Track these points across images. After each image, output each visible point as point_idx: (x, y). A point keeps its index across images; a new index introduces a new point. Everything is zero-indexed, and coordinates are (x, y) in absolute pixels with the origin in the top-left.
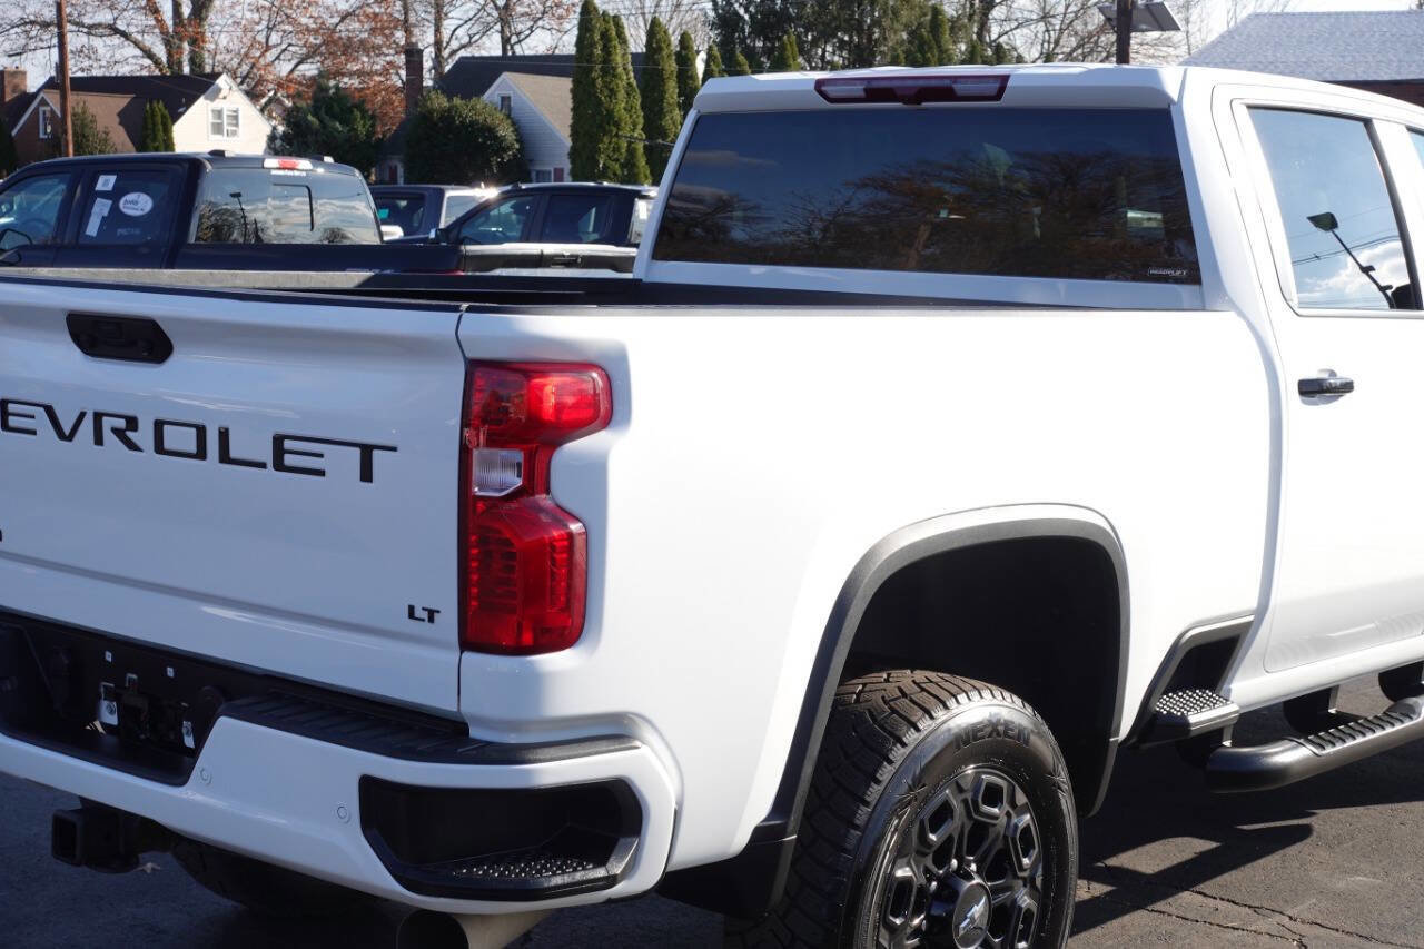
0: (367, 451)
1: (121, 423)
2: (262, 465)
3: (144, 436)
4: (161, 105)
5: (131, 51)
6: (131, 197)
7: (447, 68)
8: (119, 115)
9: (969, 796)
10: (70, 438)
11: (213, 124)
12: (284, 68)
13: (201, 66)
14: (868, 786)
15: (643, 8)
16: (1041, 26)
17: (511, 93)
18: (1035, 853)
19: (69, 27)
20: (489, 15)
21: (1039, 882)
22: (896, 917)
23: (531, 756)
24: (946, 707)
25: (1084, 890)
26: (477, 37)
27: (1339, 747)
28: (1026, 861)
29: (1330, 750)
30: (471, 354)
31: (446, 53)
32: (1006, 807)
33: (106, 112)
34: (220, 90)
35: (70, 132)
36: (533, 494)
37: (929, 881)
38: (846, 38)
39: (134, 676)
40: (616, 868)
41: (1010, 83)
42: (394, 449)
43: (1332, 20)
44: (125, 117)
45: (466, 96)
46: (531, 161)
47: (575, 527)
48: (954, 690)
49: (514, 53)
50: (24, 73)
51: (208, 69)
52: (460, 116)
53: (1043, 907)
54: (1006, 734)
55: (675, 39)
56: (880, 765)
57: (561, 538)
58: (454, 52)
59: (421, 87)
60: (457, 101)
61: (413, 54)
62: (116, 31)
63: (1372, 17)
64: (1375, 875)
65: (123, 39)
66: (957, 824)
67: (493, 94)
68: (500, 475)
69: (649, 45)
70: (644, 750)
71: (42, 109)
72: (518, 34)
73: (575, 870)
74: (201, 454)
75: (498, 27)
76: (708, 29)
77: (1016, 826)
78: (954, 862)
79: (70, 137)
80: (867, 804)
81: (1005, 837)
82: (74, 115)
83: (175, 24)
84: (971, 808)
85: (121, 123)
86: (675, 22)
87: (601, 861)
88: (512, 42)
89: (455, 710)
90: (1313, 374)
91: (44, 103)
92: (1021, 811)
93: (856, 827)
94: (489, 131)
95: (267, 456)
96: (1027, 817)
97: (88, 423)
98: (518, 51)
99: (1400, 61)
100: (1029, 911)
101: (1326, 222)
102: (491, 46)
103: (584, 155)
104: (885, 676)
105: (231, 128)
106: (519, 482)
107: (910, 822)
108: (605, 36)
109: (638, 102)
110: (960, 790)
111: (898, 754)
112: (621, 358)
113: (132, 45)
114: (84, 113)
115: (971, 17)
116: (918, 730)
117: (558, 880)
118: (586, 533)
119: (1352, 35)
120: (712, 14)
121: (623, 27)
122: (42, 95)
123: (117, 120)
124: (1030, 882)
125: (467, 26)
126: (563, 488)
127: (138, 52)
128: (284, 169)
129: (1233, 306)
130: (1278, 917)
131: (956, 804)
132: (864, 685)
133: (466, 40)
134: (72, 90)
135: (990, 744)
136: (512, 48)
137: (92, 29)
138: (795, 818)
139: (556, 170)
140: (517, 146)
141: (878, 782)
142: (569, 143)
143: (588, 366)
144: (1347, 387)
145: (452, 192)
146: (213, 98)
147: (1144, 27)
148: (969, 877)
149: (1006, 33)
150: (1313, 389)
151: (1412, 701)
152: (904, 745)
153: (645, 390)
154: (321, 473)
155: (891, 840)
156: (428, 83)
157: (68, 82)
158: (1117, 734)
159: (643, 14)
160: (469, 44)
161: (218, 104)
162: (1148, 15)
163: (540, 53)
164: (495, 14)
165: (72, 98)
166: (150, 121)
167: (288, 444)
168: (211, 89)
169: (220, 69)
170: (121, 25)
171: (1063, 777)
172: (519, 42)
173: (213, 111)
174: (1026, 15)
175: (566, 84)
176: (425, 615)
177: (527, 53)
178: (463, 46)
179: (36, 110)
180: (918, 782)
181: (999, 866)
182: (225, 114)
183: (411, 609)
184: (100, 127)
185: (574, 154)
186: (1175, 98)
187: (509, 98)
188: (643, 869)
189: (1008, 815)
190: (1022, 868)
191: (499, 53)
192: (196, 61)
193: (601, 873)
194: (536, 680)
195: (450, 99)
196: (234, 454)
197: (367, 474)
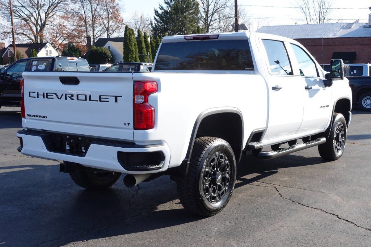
0: (116, 97)
1: (70, 95)
2: (97, 101)
3: (75, 97)
4: (34, 50)
5: (27, 38)
6: (40, 66)
7: (96, 41)
8: (26, 52)
9: (218, 157)
10: (60, 99)
11: (46, 53)
12: (60, 41)
13: (42, 41)
14: (201, 154)
15: (137, 27)
16: (219, 30)
17: (110, 46)
18: (229, 168)
19: (15, 34)
20: (104, 29)
21: (230, 173)
22: (206, 177)
23: (147, 147)
24: (213, 142)
25: (237, 182)
26: (102, 34)
27: (281, 152)
28: (228, 169)
29: (279, 153)
30: (135, 80)
31: (95, 38)
32: (224, 160)
33: (23, 51)
34: (47, 46)
35: (16, 56)
36: (145, 103)
37: (211, 172)
38: (180, 33)
39: (73, 140)
40: (161, 165)
41: (219, 36)
42: (121, 97)
43: (279, 27)
44: (27, 52)
45: (100, 46)
46: (115, 60)
47: (153, 109)
48: (215, 139)
49: (110, 37)
50: (4, 43)
51: (44, 42)
52: (99, 51)
53: (231, 177)
54: (224, 147)
55: (143, 34)
56: (203, 151)
57: (150, 110)
58: (97, 38)
59: (91, 45)
60: (98, 48)
61: (88, 38)
62: (24, 34)
63: (287, 26)
64: (288, 178)
65: (25, 36)
66: (216, 162)
67: (106, 46)
68: (140, 100)
69: (138, 35)
70: (164, 146)
71: (9, 51)
72: (111, 33)
73: (154, 166)
74: (86, 100)
75: (106, 32)
76: (151, 31)
77: (226, 163)
78: (216, 169)
79: (16, 57)
80: (201, 158)
81: (224, 165)
82: (16, 52)
83: (36, 32)
84: (218, 159)
85: (26, 54)
86: (143, 30)
87: (158, 165)
88: (109, 35)
89: (133, 140)
90: (274, 86)
91: (9, 49)
92: (226, 160)
93: (199, 161)
94: (105, 54)
95: (98, 99)
96: (228, 162)
97: (64, 96)
98: (111, 37)
99: (292, 35)
100: (228, 178)
101: (278, 62)
102: (105, 36)
103: (126, 57)
104: (203, 137)
105: (50, 54)
106: (143, 101)
107: (208, 161)
108: (130, 33)
109: (137, 46)
110: (216, 156)
111: (206, 149)
112: (159, 80)
113: (27, 37)
114: (18, 52)
115: (205, 28)
116: (209, 145)
117: (152, 167)
118: (154, 110)
119: (283, 30)
120: (151, 28)
121: (133, 31)
122: (9, 48)
123: (25, 53)
124: (228, 173)
125: (100, 32)
126: (150, 102)
127: (28, 39)
128: (71, 59)
129: (260, 74)
130: (271, 184)
131: (216, 158)
132: (199, 139)
133: (99, 35)
134: (16, 47)
135: (221, 148)
136: (109, 36)
137: (18, 34)
138: (189, 159)
139: (120, 61)
140: (111, 57)
141: (203, 154)
142: (123, 56)
143: (153, 81)
144: (281, 88)
145: (101, 65)
146: (46, 48)
147: (241, 29)
148: (218, 171)
149: (212, 32)
150: (274, 88)
151: (294, 145)
152: (207, 148)
153: (163, 86)
154: (108, 101)
155: (205, 163)
156: (92, 44)
157: (15, 45)
158: (242, 148)
159: (137, 29)
160: (100, 36)
161: (47, 49)
162: (241, 27)
163: (115, 37)
164: (105, 29)
165: (16, 48)
166: (32, 53)
167: (102, 97)
168: (45, 46)
169: (46, 42)
170: (24, 33)
171: (233, 155)
172: (111, 35)
173: (46, 51)
174: (216, 27)
175: (122, 43)
176: (127, 124)
177: (113, 37)
178: (99, 36)
179: (7, 51)
180: (209, 154)
181: (223, 170)
182: (49, 51)
183: (125, 123)
184: (22, 54)
185: (124, 58)
186: (249, 38)
187: (110, 47)
188: (165, 166)
189: (224, 161)
190: (227, 171)
191: (107, 37)
192: (41, 41)
193: (158, 166)
194: (147, 134)
195: (97, 47)
196: (92, 99)
197: (116, 101)
